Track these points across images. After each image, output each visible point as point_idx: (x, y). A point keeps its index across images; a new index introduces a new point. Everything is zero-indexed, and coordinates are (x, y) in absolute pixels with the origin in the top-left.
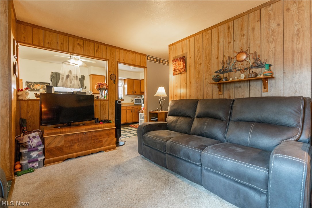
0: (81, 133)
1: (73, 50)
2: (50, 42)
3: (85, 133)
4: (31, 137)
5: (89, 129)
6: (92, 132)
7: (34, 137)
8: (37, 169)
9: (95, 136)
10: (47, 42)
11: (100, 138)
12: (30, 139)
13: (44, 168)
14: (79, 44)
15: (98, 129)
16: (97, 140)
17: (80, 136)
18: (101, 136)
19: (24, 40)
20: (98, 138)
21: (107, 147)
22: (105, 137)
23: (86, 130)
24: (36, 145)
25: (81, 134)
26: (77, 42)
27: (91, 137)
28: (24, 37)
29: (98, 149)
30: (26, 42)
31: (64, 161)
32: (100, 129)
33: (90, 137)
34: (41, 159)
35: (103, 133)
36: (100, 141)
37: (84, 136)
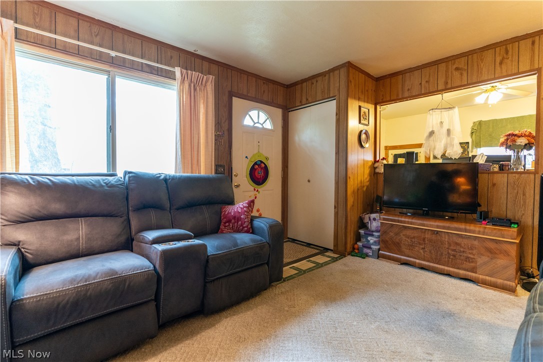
0: (429, 230)
1: (446, 83)
2: (410, 88)
3: (437, 233)
4: (372, 218)
5: (444, 228)
6: (450, 235)
7: (374, 219)
8: (370, 259)
9: (457, 244)
10: (406, 88)
11: (470, 251)
12: (370, 219)
13: (377, 260)
14: (457, 69)
15: (466, 232)
16: (461, 254)
17: (428, 236)
18: (472, 249)
19: (383, 99)
20: (465, 250)
21: (487, 278)
22: (482, 255)
23: (438, 227)
24: (374, 229)
25: (430, 233)
26: (455, 67)
27: (450, 245)
28: (383, 96)
29: (462, 272)
30: (384, 100)
31: (401, 264)
32: (470, 233)
33: (447, 243)
34: (375, 247)
35: (476, 243)
36: (467, 258)
37: (434, 237)
